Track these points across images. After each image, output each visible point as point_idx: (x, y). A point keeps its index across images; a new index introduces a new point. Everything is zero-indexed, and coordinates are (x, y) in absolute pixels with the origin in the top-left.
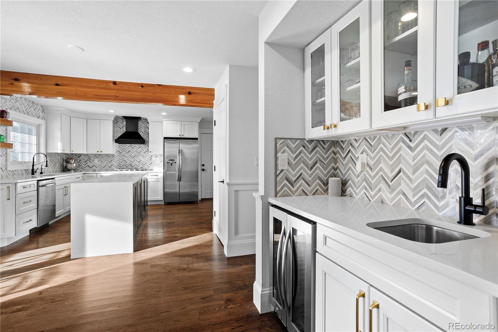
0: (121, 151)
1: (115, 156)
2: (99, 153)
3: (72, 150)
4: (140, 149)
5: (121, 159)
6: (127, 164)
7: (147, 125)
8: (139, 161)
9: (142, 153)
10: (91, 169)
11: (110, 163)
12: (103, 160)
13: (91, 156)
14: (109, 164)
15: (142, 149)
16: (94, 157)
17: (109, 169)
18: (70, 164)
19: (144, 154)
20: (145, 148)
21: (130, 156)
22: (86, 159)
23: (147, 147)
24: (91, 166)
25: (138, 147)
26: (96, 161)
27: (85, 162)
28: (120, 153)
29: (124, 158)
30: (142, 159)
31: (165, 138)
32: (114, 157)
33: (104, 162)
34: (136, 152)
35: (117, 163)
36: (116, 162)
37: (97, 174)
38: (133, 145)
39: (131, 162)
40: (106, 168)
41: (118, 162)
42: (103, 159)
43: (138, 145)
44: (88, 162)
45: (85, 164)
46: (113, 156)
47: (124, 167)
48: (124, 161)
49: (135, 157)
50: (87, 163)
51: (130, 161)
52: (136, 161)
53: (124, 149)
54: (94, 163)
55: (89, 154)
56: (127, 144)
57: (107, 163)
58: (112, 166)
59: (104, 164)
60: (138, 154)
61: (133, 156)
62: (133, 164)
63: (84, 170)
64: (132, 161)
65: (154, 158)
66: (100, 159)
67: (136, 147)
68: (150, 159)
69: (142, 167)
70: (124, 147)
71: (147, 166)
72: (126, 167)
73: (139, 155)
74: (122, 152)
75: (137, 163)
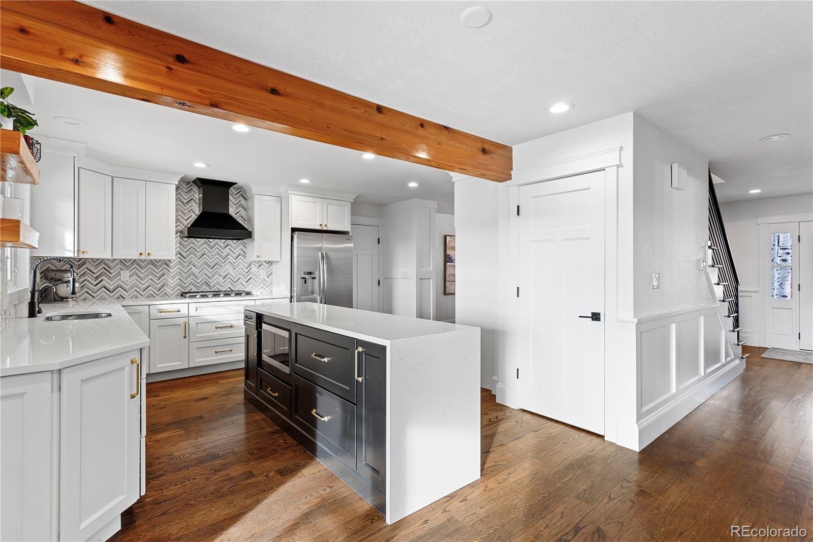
0: (184, 254)
1: (171, 265)
2: (143, 257)
3: (82, 249)
4: (227, 250)
5: (185, 271)
6: (199, 281)
7: (240, 201)
8: (224, 275)
9: (231, 259)
10: (111, 295)
11: (159, 279)
12: (143, 273)
13: (112, 265)
14: (158, 282)
15: (230, 249)
16: (120, 266)
17: (157, 293)
18: (65, 285)
19: (235, 261)
20: (237, 247)
21: (206, 264)
22: (97, 271)
23: (242, 247)
24: (111, 288)
25: (223, 245)
26: (125, 275)
27: (97, 278)
28: (184, 258)
29: (191, 268)
30: (231, 270)
31: (294, 230)
32: (169, 267)
33: (146, 276)
34: (217, 256)
35: (177, 280)
36: (173, 278)
37: (149, 305)
38: (211, 240)
39: (208, 276)
40: (151, 292)
41: (179, 276)
42: (143, 271)
43: (223, 241)
44: (103, 277)
45: (95, 283)
46: (167, 263)
47: (191, 289)
48: (192, 276)
49: (217, 266)
50: (102, 280)
51: (206, 275)
52: (217, 276)
53: (192, 249)
54: (120, 279)
55: (107, 259)
56: (198, 240)
57: (151, 279)
58: (164, 286)
59: (146, 283)
60: (223, 261)
61: (212, 265)
62: (211, 281)
63: (93, 297)
64: (210, 275)
65: (254, 268)
66: (135, 270)
67: (219, 245)
68: (247, 271)
69: (230, 288)
70: (192, 245)
71: (241, 285)
72: (196, 286)
73: (225, 262)
74: (188, 256)
75: (221, 278)
